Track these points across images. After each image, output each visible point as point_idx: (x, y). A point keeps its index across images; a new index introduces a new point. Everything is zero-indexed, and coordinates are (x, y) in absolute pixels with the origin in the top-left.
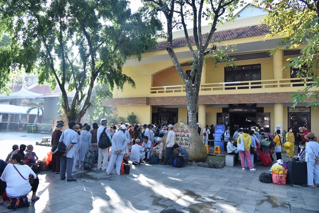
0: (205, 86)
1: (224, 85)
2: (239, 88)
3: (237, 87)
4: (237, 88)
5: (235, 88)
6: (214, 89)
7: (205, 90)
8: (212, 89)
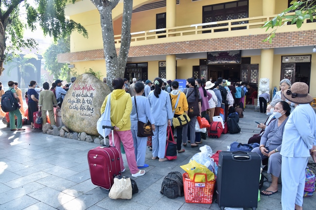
0: (175, 30)
1: (196, 27)
2: (215, 31)
3: (212, 29)
4: (213, 31)
5: (210, 31)
6: (184, 34)
7: (175, 35)
8: (181, 34)
